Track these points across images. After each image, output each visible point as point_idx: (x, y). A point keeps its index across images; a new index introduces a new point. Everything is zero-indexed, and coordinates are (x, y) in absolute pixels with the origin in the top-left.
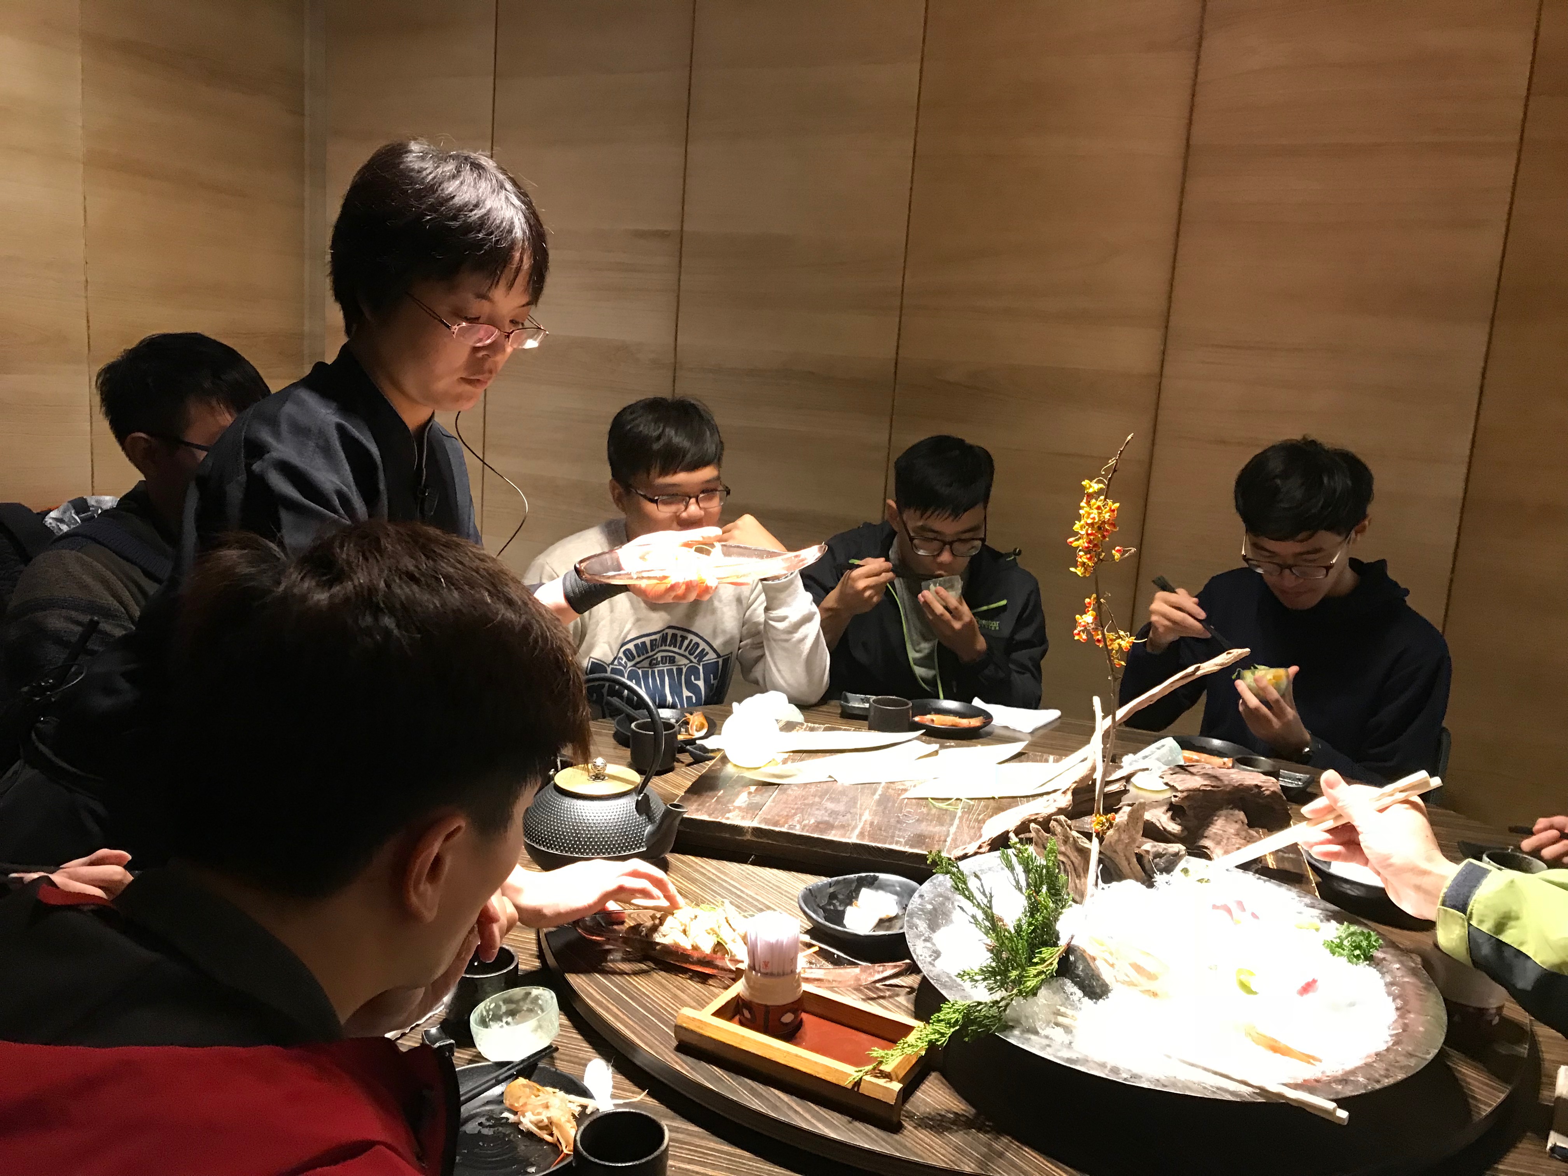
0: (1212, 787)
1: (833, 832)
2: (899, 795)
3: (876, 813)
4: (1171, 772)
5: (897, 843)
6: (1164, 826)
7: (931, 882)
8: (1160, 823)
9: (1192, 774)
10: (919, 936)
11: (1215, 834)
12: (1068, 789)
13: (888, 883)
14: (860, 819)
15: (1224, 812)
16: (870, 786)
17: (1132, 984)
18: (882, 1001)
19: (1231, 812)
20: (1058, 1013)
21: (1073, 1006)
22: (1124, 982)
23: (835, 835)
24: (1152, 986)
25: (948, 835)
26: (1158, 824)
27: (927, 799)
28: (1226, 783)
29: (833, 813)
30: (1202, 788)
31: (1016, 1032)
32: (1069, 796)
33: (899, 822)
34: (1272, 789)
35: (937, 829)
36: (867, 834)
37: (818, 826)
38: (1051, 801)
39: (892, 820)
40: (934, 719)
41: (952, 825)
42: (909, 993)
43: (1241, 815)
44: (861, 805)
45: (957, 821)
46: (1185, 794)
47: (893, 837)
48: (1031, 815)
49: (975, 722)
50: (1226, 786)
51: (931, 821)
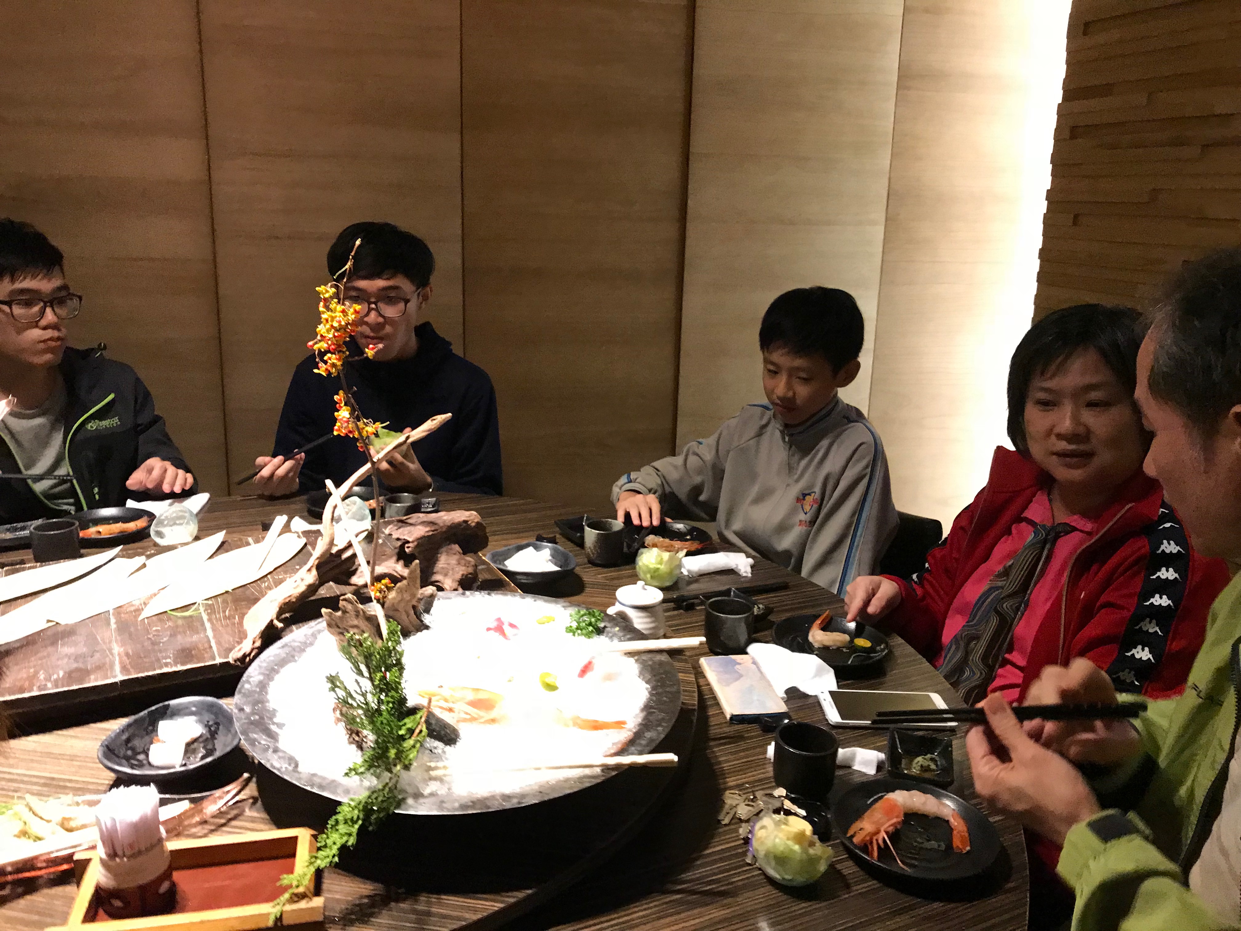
0: (433, 531)
1: (92, 677)
2: (136, 617)
3: (123, 644)
4: (396, 528)
5: (166, 665)
6: (401, 573)
7: (240, 692)
8: (397, 572)
9: (411, 524)
10: (266, 749)
11: (443, 568)
12: (312, 567)
13: (180, 708)
14: (112, 654)
15: (444, 549)
16: (100, 619)
17: (473, 719)
18: (234, 823)
19: (449, 547)
20: (430, 769)
21: (439, 758)
22: (465, 720)
23: (96, 680)
24: (493, 714)
25: (209, 642)
26: (395, 574)
27: (166, 612)
28: (442, 525)
29: (77, 658)
30: (427, 534)
31: (410, 801)
32: (314, 572)
33: (154, 643)
34: (476, 521)
35: (195, 638)
36: (129, 667)
37: (70, 676)
38: (299, 581)
39: (146, 644)
40: (101, 530)
41: (205, 630)
42: (254, 803)
43: (456, 547)
44: (103, 640)
45: (208, 625)
46: (416, 543)
47: (158, 660)
48: (285, 599)
49: (140, 523)
50: (441, 527)
51: (185, 633)
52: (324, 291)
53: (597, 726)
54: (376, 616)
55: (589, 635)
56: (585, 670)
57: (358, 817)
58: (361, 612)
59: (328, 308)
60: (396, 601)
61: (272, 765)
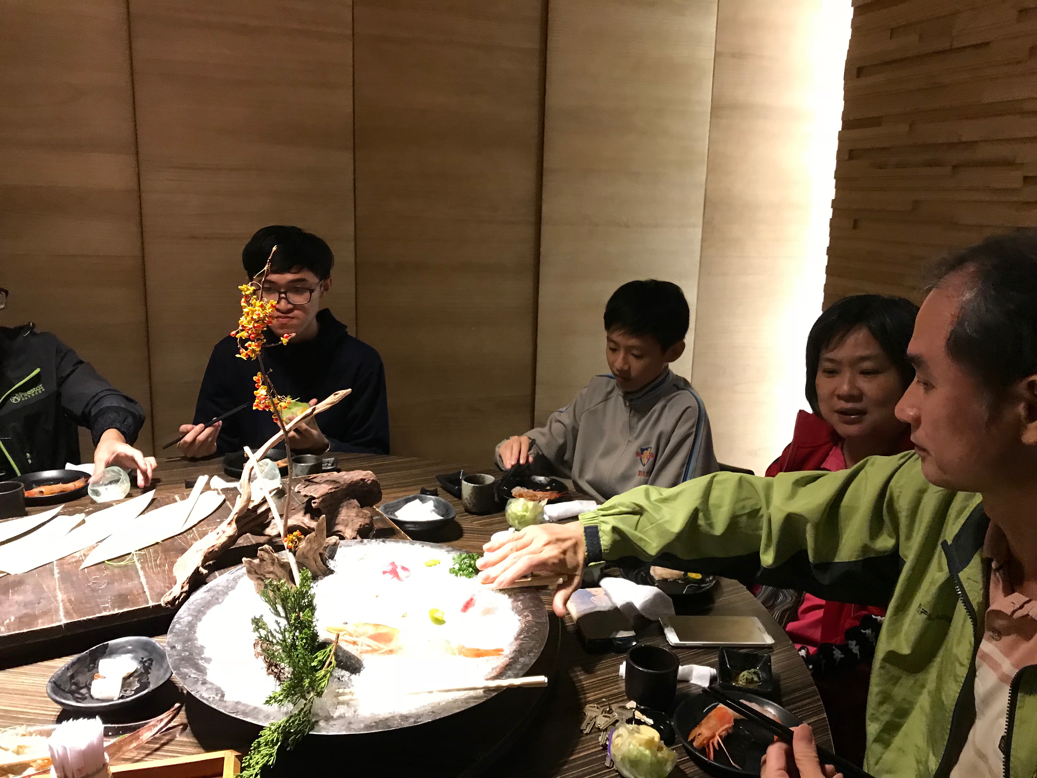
0: (335, 488)
1: (40, 621)
2: (77, 567)
3: (66, 591)
4: (304, 486)
5: (105, 609)
6: (308, 525)
7: (172, 632)
8: (304, 524)
9: (316, 483)
11: (343, 520)
12: (232, 520)
13: (118, 647)
14: (57, 601)
15: (345, 504)
16: (45, 568)
17: (374, 651)
18: (166, 747)
19: (349, 502)
20: (338, 695)
21: (346, 685)
22: (367, 652)
23: (43, 624)
24: (391, 646)
25: (143, 588)
26: (303, 526)
27: (104, 562)
28: (342, 483)
29: (26, 605)
30: (330, 491)
31: (322, 723)
32: (234, 525)
33: (93, 590)
34: (371, 479)
35: (130, 585)
36: (72, 611)
37: (20, 620)
38: (221, 533)
39: (86, 591)
40: (43, 490)
41: (139, 577)
42: (184, 729)
43: (355, 502)
44: (48, 587)
45: (141, 573)
46: (321, 499)
47: (98, 606)
48: (209, 548)
49: (78, 484)
50: (342, 485)
51: (121, 580)
52: (245, 289)
53: (479, 654)
54: (289, 564)
55: (469, 575)
56: (467, 606)
57: (278, 739)
58: (276, 560)
59: (248, 303)
60: (305, 551)
61: (201, 696)
